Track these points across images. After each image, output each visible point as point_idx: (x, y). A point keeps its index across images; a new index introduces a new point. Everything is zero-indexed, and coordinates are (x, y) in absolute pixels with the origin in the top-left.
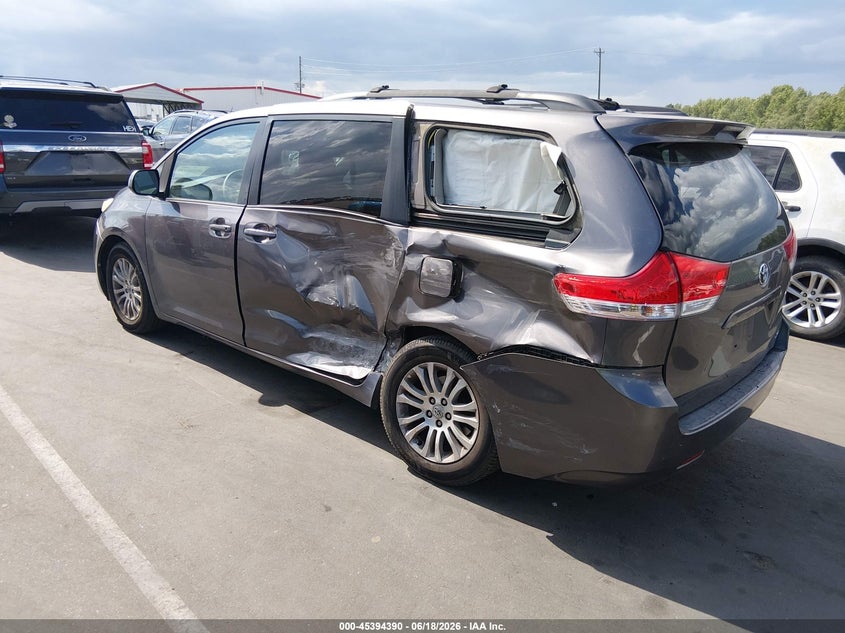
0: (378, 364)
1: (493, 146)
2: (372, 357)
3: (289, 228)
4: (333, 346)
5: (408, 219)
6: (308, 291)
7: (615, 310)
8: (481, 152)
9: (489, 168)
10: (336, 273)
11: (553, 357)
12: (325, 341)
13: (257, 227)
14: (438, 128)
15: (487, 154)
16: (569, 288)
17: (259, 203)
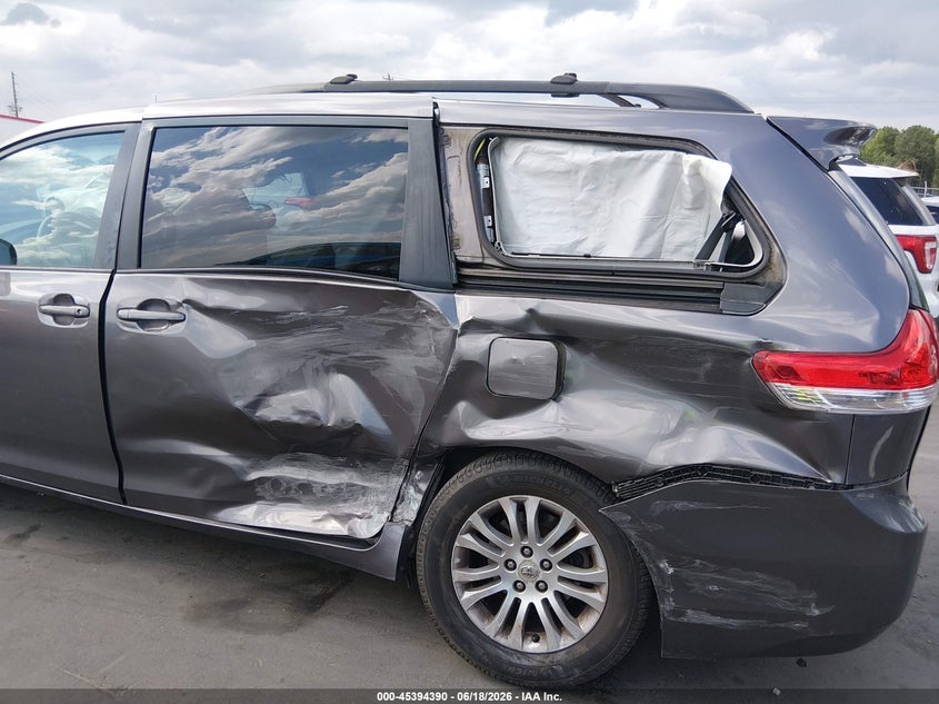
0: (395, 508)
1: (596, 163)
2: (382, 498)
3: (209, 304)
4: (305, 488)
5: (455, 281)
6: (256, 404)
7: (869, 401)
8: (571, 172)
9: (582, 196)
10: (308, 372)
11: (755, 478)
12: (290, 481)
13: (143, 306)
14: (493, 136)
15: (582, 174)
16: (789, 374)
17: (139, 266)
